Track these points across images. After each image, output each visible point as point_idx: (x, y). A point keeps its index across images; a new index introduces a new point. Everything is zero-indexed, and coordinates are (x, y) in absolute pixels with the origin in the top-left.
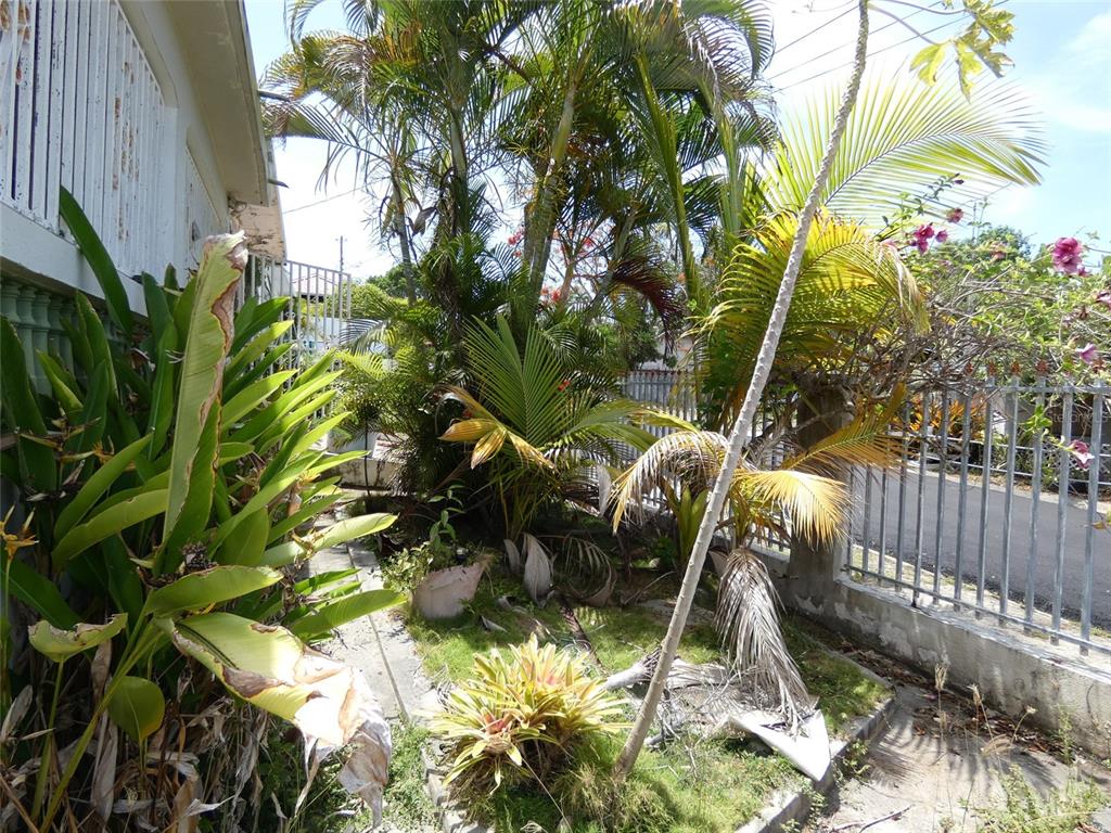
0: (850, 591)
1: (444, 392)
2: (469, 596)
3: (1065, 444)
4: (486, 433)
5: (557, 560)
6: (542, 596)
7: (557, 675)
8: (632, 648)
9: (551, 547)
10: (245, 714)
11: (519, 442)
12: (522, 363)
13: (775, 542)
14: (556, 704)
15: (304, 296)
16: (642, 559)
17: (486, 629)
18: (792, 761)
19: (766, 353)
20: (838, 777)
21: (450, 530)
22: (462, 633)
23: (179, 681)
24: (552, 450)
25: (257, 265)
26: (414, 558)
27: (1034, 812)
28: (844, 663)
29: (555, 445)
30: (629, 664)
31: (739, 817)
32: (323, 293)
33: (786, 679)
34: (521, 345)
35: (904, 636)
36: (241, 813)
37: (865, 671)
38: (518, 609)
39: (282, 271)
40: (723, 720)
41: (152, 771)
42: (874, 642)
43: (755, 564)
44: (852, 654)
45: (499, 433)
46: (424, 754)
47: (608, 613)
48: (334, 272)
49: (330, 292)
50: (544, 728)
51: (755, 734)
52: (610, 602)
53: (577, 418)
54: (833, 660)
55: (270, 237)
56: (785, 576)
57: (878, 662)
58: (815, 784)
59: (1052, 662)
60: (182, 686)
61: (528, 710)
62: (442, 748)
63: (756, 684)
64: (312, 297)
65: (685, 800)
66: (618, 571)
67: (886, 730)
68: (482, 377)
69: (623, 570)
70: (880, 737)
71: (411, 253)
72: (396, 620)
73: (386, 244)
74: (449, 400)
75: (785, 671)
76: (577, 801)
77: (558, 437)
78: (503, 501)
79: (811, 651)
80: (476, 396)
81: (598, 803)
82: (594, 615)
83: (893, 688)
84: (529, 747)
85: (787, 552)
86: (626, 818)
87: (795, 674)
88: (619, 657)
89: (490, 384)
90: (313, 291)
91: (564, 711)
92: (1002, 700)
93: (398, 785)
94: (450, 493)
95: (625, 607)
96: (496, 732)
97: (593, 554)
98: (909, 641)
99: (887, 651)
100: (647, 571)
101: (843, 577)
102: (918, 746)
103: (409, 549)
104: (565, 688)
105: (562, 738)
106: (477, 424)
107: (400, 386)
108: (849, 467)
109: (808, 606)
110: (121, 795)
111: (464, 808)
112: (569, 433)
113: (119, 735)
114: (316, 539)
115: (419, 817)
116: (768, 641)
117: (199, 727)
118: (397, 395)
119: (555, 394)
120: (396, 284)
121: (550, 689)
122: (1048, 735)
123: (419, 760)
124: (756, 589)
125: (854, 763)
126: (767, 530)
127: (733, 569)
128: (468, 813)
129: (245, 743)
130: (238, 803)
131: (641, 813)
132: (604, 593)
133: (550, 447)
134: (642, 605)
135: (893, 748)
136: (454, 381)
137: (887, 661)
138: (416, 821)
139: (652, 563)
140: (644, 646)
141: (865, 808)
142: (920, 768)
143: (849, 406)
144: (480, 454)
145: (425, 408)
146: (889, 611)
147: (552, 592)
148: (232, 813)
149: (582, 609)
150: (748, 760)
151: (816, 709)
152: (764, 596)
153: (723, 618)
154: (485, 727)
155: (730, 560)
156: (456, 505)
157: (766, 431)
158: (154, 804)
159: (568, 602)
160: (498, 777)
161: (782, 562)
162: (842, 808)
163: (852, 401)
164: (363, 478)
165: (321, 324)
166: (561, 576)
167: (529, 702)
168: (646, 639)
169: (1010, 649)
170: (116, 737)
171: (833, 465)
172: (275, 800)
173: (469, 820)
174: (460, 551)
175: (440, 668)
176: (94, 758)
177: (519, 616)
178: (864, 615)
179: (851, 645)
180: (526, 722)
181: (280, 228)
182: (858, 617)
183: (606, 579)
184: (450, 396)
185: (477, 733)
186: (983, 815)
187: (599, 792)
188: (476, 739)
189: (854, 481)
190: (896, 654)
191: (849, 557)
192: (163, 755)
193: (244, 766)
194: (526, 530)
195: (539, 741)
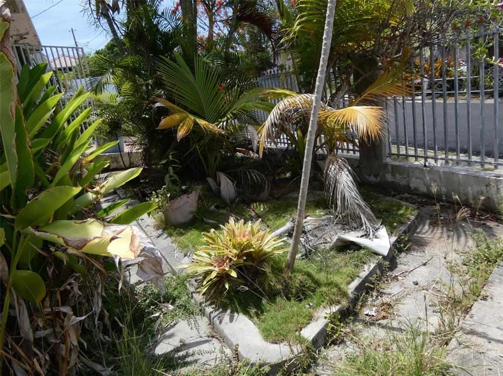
0: (393, 166)
1: (155, 103)
2: (194, 209)
3: (495, 61)
4: (182, 120)
5: (237, 183)
6: (232, 202)
7: (247, 233)
8: (284, 217)
9: (233, 177)
10: (89, 282)
11: (202, 122)
12: (195, 79)
13: (351, 150)
14: (249, 246)
15: (60, 69)
16: (282, 173)
17: (207, 224)
18: (371, 249)
19: (327, 35)
20: (395, 252)
21: (176, 177)
22: (194, 228)
23: (48, 269)
24: (222, 123)
25: (25, 54)
26: (160, 196)
27: (489, 247)
28: (393, 201)
29: (223, 120)
30: (284, 224)
31: (349, 279)
32: (70, 65)
33: (364, 213)
34: (192, 69)
35: (422, 182)
36: (101, 328)
37: (403, 203)
38: (221, 211)
39: (42, 55)
40: (335, 238)
41: (48, 317)
42: (407, 189)
43: (340, 161)
44: (397, 197)
45: (190, 119)
46: (188, 286)
47: (269, 203)
48: (72, 48)
49: (74, 64)
50: (245, 258)
51: (352, 241)
52: (269, 198)
53: (232, 103)
54: (387, 201)
55: (27, 34)
56: (358, 166)
57: (410, 198)
58: (384, 258)
59: (495, 178)
60: (50, 271)
61: (235, 251)
62: (196, 281)
63: (349, 219)
64: (64, 69)
65: (321, 277)
66: (271, 182)
67: (417, 228)
68: (174, 90)
69: (274, 181)
70: (414, 231)
71: (115, 26)
72: (158, 230)
73: (98, 23)
74: (158, 107)
75: (363, 209)
76: (268, 288)
77: (224, 116)
78: (202, 158)
79: (376, 200)
80: (173, 102)
81: (279, 287)
82: (262, 206)
83: (418, 208)
84: (239, 269)
85: (358, 154)
86: (294, 291)
87: (368, 210)
88: (278, 223)
89: (180, 93)
90: (64, 65)
91: (254, 248)
92: (472, 202)
93: (178, 302)
94: (171, 157)
95: (277, 199)
96: (221, 266)
97: (255, 175)
98: (424, 184)
99: (414, 192)
100: (286, 179)
101: (388, 160)
102: (432, 231)
103: (155, 192)
104: (252, 238)
105: (255, 262)
106: (177, 117)
107: (128, 107)
108: (384, 99)
109: (372, 179)
110: (36, 329)
111: (213, 304)
112: (229, 112)
113: (25, 303)
114: (101, 188)
115: (193, 314)
116: (353, 197)
117: (66, 290)
118: (128, 112)
119: (217, 93)
120: (112, 53)
121: (244, 240)
122: (495, 213)
123: (186, 289)
124: (343, 172)
125: (402, 245)
126: (345, 144)
127: (329, 165)
128: (216, 306)
129: (93, 296)
130: (98, 324)
131: (301, 286)
132: (265, 194)
133: (220, 122)
134: (286, 196)
135: (420, 235)
136: (159, 96)
137: (415, 197)
138: (191, 315)
139: (288, 175)
140: (291, 215)
141: (409, 264)
142: (434, 241)
143: (380, 66)
144: (181, 133)
145: (146, 114)
146: (413, 172)
147: (238, 199)
148: (97, 329)
149: (255, 204)
150: (350, 254)
151: (381, 225)
152: (347, 175)
153: (328, 191)
154: (215, 265)
155: (327, 161)
156: (175, 163)
157: (338, 89)
158: (54, 330)
159: (248, 203)
160: (227, 286)
161: (356, 160)
162: (399, 266)
163: (382, 62)
164: (122, 163)
165: (74, 84)
166: (241, 190)
167: (234, 247)
168: (291, 211)
169: (474, 176)
170: (24, 304)
171: (375, 100)
172: (118, 320)
173: (217, 308)
174: (184, 187)
175: (187, 246)
176: (16, 317)
177: (222, 214)
178: (401, 177)
179: (396, 193)
180: (235, 258)
181: (31, 26)
182: (399, 179)
183: (265, 187)
184: (158, 105)
185: (211, 268)
186: (465, 255)
187: (279, 281)
188: (211, 271)
189: (388, 107)
190: (419, 192)
191: (390, 149)
192: (52, 309)
193: (96, 305)
194: (217, 170)
195: (244, 265)
